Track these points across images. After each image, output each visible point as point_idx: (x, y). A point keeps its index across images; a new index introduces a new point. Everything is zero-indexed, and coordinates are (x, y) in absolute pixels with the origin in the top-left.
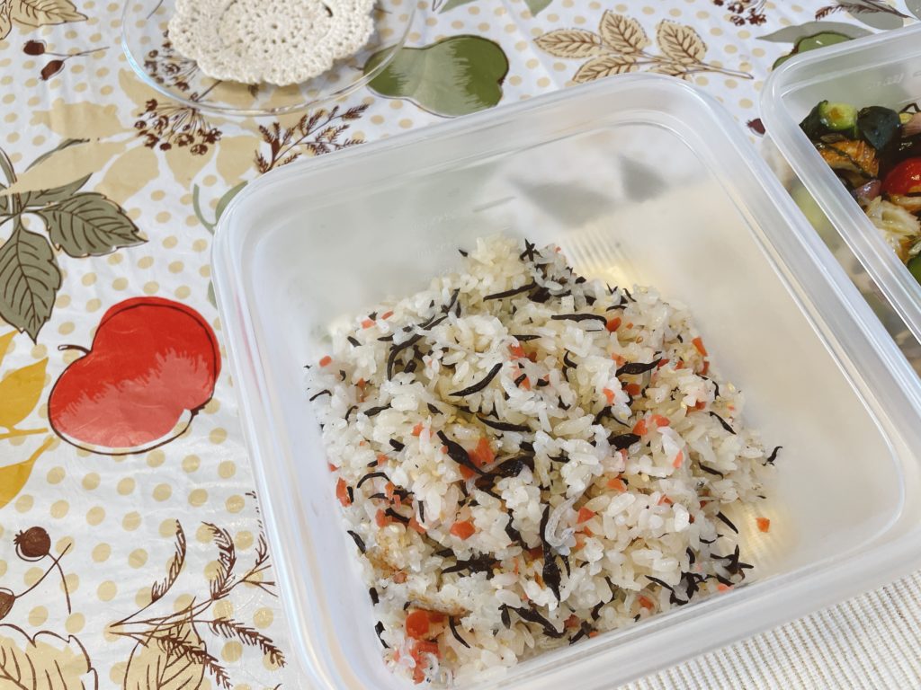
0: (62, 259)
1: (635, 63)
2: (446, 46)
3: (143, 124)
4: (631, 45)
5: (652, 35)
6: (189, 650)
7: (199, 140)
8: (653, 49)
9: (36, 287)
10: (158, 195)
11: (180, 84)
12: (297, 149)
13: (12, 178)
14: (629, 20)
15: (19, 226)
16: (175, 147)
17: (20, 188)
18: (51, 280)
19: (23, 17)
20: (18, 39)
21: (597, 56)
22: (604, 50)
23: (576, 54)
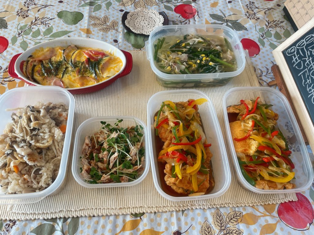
2: (75, 13)
3: (18, 11)
4: (105, 22)
7: (25, 16)
8: (108, 24)
10: (13, 23)
11: (27, 7)
12: (39, 22)
14: (109, 18)
16: (21, 16)
21: (98, 22)
22: (100, 21)
23: (95, 21)
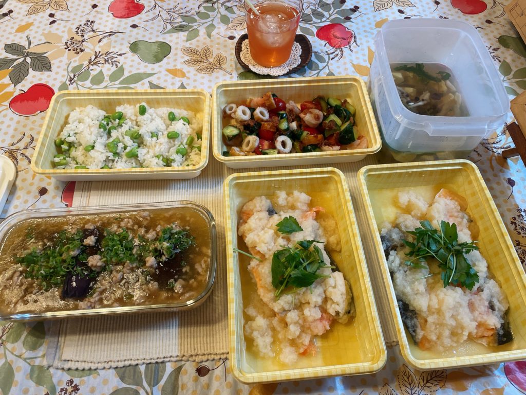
0: (30, 70)
1: (204, 62)
2: (157, 44)
3: (67, 42)
4: (206, 57)
5: (214, 56)
6: (14, 157)
7: (78, 50)
8: (211, 60)
9: (21, 75)
10: (61, 61)
11: (82, 35)
13: (29, 47)
14: (211, 51)
15: (25, 60)
16: (72, 50)
17: (30, 51)
18: (25, 74)
19: (53, 6)
20: (49, 12)
21: (196, 57)
22: (198, 56)
23: (190, 55)
